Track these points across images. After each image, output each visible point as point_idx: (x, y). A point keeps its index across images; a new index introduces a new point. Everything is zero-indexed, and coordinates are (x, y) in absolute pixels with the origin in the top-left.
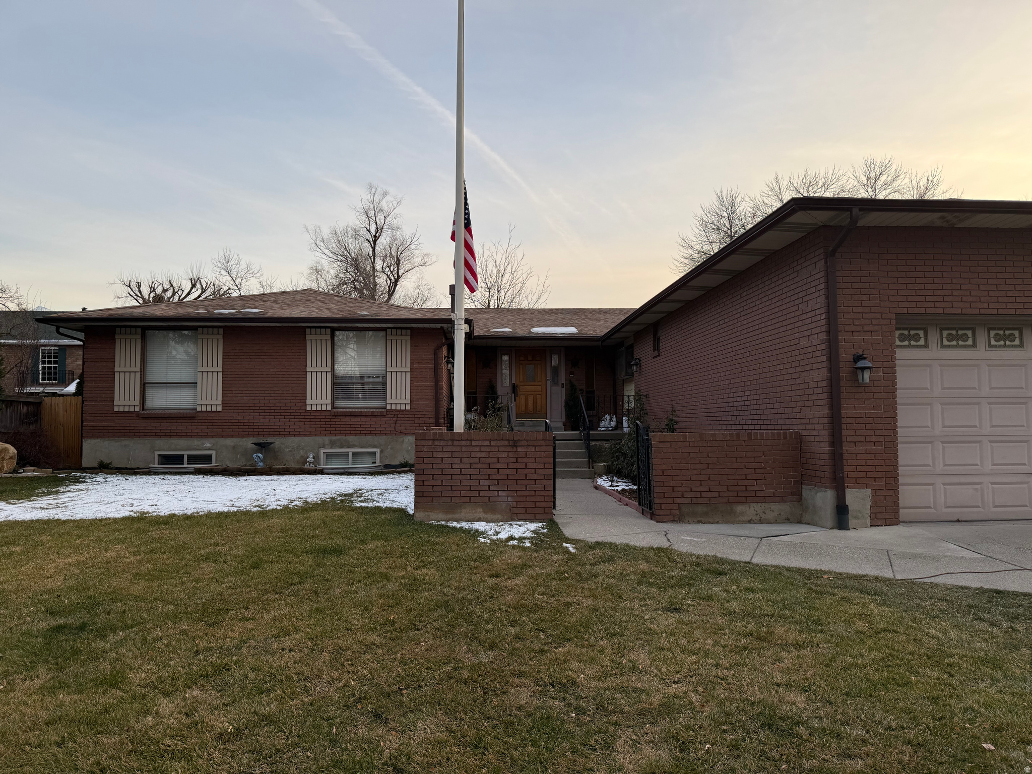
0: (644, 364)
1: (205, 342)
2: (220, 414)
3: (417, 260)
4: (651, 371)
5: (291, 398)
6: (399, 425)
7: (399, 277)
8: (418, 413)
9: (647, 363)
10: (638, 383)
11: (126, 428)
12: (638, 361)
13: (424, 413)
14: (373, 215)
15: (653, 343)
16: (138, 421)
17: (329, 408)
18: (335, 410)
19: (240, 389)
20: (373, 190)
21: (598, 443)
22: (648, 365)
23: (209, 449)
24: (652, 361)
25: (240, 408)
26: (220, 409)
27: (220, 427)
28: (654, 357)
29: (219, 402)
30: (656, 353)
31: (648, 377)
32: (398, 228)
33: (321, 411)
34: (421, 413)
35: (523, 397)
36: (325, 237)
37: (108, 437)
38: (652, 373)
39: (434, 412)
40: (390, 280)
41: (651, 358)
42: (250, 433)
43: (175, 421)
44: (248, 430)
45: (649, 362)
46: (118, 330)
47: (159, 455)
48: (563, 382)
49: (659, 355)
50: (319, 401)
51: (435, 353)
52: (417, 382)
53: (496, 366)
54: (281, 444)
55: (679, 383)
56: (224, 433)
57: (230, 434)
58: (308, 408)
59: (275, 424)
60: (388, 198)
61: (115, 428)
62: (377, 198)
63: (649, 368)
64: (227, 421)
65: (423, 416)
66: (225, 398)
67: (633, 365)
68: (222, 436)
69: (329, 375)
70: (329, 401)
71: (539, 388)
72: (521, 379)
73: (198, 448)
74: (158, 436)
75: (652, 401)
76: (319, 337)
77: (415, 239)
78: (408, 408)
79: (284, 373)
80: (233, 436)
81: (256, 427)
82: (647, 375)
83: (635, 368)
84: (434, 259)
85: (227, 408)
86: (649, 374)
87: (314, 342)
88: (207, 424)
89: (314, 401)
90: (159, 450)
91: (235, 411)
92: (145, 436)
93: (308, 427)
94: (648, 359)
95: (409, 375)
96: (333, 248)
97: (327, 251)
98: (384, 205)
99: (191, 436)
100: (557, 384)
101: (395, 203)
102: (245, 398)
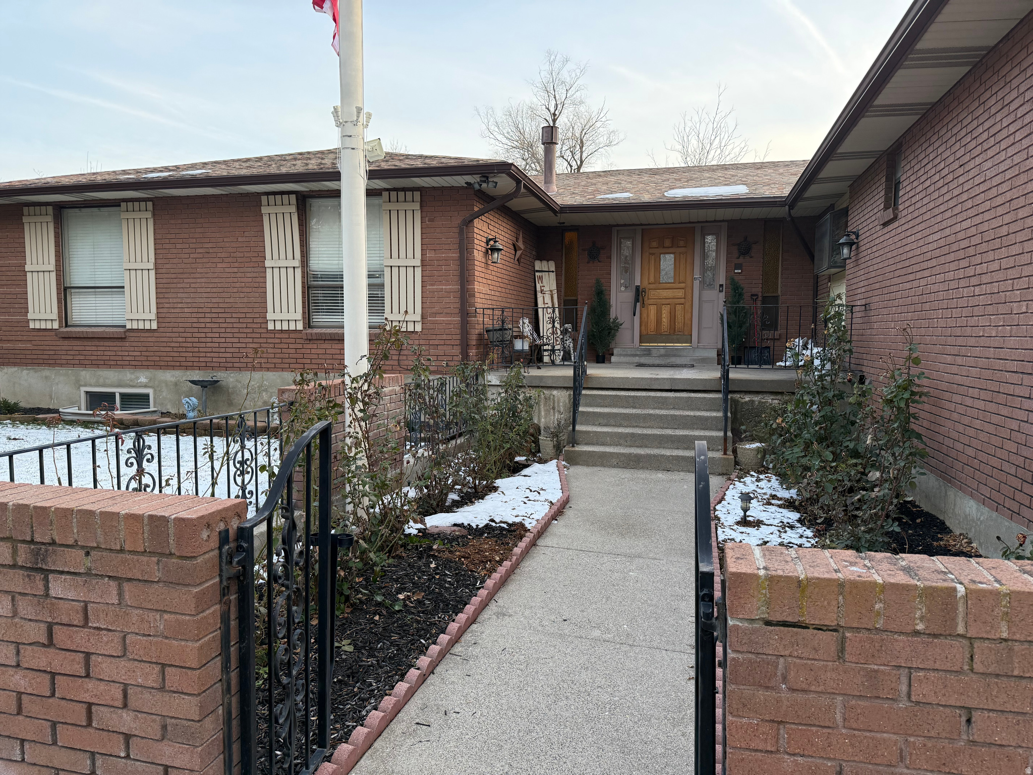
0: (866, 241)
1: (131, 222)
2: (156, 334)
3: (603, 140)
4: (877, 254)
5: (246, 310)
6: (404, 358)
7: (582, 162)
8: (434, 337)
9: (870, 239)
10: (852, 282)
11: (45, 352)
12: (853, 237)
13: (445, 337)
14: (552, 89)
15: (886, 194)
16: (58, 343)
17: (300, 326)
18: (310, 331)
19: (179, 295)
20: (553, 57)
21: (756, 398)
22: (872, 244)
23: (146, 386)
24: (880, 233)
25: (181, 325)
26: (154, 326)
27: (157, 354)
28: (885, 224)
29: (153, 316)
30: (890, 214)
31: (871, 269)
32: (581, 102)
33: (288, 331)
34: (438, 337)
35: (653, 310)
36: (499, 120)
37: (26, 364)
38: (879, 260)
39: (459, 337)
40: (571, 166)
41: (878, 228)
42: (195, 364)
43: (102, 343)
44: (192, 359)
45: (875, 236)
46: (25, 209)
47: (87, 392)
48: (722, 281)
49: (895, 218)
50: (285, 316)
51: (461, 232)
52: (432, 285)
53: (610, 257)
54: (237, 381)
55: (940, 278)
56: (162, 363)
57: (170, 363)
58: (271, 326)
59: (227, 350)
60: (570, 66)
61: (34, 352)
62: (556, 66)
63: (874, 249)
64: (165, 344)
65: (442, 342)
66: (161, 311)
67: (843, 244)
68: (161, 367)
69: (299, 272)
70: (299, 315)
71: (680, 293)
72: (652, 280)
73: (131, 383)
74: (82, 365)
75: (874, 319)
76: (280, 209)
77: (602, 115)
78: (419, 328)
79: (236, 270)
80: (173, 367)
81: (202, 355)
82: (869, 263)
83: (846, 251)
84: (622, 136)
85: (164, 325)
86: (874, 261)
87: (273, 217)
88: (141, 349)
89: (277, 316)
90: (85, 386)
91: (174, 330)
92: (67, 364)
93: (272, 356)
94: (873, 231)
95: (418, 271)
96: (508, 133)
97: (500, 137)
98: (565, 75)
99: (122, 366)
100: (710, 286)
101: (578, 71)
102: (186, 310)
